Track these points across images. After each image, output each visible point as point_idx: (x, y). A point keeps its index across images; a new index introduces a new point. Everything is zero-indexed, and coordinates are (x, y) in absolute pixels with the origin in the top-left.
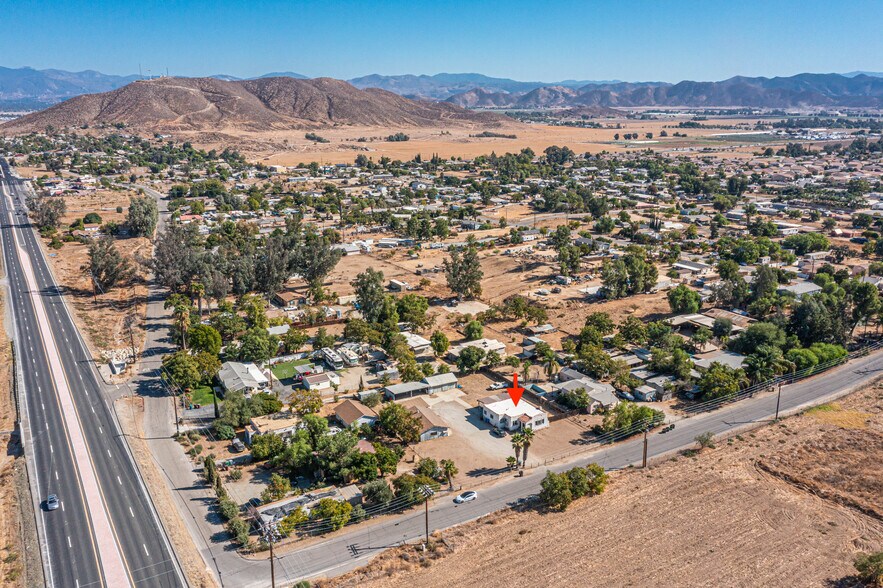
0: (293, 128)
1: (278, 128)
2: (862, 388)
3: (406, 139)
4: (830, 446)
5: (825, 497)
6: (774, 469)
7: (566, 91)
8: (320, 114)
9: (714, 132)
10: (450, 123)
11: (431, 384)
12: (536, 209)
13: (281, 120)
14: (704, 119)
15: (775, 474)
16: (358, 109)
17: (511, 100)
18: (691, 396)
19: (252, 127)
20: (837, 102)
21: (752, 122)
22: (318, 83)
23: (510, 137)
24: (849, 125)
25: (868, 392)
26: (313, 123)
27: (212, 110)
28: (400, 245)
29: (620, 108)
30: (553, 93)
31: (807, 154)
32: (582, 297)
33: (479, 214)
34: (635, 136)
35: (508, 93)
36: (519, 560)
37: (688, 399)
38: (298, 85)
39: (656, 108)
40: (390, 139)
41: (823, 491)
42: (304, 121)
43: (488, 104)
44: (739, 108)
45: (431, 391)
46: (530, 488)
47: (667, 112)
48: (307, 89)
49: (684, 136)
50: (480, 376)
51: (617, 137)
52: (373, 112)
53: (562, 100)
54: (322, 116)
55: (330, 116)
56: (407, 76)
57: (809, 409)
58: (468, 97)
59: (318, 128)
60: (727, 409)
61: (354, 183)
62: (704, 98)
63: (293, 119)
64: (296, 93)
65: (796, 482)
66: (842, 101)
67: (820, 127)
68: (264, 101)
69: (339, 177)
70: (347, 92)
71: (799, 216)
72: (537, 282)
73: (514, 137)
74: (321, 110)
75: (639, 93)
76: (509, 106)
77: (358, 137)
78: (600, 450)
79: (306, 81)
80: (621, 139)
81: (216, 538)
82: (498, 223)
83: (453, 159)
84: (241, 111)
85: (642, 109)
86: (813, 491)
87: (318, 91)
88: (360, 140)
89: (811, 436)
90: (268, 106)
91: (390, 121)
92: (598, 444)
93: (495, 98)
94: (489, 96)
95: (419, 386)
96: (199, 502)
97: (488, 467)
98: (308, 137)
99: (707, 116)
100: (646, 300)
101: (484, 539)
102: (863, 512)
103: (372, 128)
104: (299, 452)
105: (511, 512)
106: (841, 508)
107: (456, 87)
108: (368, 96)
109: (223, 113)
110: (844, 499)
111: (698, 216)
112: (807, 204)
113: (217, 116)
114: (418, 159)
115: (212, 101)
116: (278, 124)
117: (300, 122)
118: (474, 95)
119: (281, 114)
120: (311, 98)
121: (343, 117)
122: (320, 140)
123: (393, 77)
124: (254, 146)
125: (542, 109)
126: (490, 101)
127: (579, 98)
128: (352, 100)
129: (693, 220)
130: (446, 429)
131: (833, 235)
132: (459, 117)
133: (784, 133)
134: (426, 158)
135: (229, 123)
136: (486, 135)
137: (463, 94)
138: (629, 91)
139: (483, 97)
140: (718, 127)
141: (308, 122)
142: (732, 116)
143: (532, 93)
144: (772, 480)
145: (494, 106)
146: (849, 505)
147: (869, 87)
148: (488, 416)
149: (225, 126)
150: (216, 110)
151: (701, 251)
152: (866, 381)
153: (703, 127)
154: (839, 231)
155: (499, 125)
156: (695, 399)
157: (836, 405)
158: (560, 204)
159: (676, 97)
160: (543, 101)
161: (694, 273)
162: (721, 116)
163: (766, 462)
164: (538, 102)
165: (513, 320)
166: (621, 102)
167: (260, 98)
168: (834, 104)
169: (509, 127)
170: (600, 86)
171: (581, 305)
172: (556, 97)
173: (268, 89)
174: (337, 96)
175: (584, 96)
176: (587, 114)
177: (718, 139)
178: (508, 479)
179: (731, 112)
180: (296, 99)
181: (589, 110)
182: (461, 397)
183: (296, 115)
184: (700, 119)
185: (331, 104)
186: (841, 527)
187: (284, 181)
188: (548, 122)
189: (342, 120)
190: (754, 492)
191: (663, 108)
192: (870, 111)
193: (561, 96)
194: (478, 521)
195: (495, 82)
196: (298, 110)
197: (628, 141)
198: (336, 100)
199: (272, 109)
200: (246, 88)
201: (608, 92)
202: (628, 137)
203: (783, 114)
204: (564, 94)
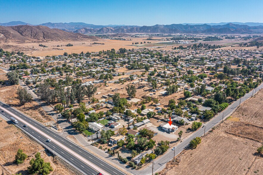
0: (33, 42)
1: (28, 42)
2: (234, 112)
3: (72, 45)
4: (236, 126)
5: (242, 137)
6: (229, 133)
7: (111, 28)
8: (41, 37)
9: (157, 41)
10: (82, 40)
11: (145, 122)
12: (128, 69)
13: (28, 39)
14: (152, 37)
15: (230, 134)
16: (53, 36)
17: (95, 31)
18: (203, 118)
19: (19, 42)
20: (183, 32)
21: (165, 38)
22: (38, 27)
23: (102, 44)
24: (189, 39)
25: (236, 113)
26: (39, 41)
27: (3, 36)
28: (100, 82)
29: (127, 34)
30: (108, 29)
31: (184, 49)
32: (161, 95)
33: (115, 71)
34: (138, 43)
35: (93, 28)
36: (195, 160)
37: (202, 119)
38: (32, 28)
39: (137, 33)
40: (67, 46)
41: (241, 136)
42: (36, 40)
43: (88, 32)
44: (159, 33)
45: (145, 124)
46: (185, 144)
47: (141, 35)
48: (35, 29)
49: (150, 43)
50: (152, 119)
51: (133, 44)
52: (58, 37)
53: (110, 31)
54: (41, 38)
55: (44, 38)
56: (60, 23)
57: (227, 118)
58: (82, 30)
59: (41, 42)
60: (211, 120)
61: (69, 62)
62: (150, 31)
63: (32, 39)
64: (31, 31)
65: (235, 135)
66: (184, 32)
67: (182, 40)
68: (20, 33)
69: (63, 60)
70: (48, 30)
71: (194, 68)
72: (148, 92)
73: (104, 44)
74: (41, 36)
75: (132, 29)
76: (95, 33)
77: (57, 45)
78: (193, 134)
79: (34, 26)
80: (134, 44)
81: (127, 167)
82: (122, 73)
83: (92, 52)
84: (13, 37)
85: (134, 34)
86: (239, 136)
87: (39, 30)
88: (57, 46)
89: (231, 124)
90: (22, 35)
91: (64, 40)
92: (191, 132)
93: (91, 31)
94: (89, 30)
95: (143, 123)
96: (114, 160)
97: (173, 141)
98: (40, 45)
99: (153, 36)
100: (177, 94)
101: (185, 157)
102: (250, 139)
103: (59, 42)
104: (133, 144)
105: (185, 150)
106: (246, 139)
107: (77, 27)
108: (55, 32)
109: (7, 37)
110: (246, 137)
111: (172, 69)
112: (193, 64)
113: (5, 38)
114: (82, 53)
115: (2, 34)
116: (27, 41)
117: (34, 40)
118: (84, 30)
119: (27, 37)
120: (37, 32)
121: (48, 38)
122: (44, 46)
123: (56, 23)
124: (25, 49)
125: (105, 34)
126: (89, 31)
127: (116, 31)
128: (51, 33)
129: (171, 70)
130: (157, 133)
131: (205, 73)
132: (84, 38)
133: (174, 42)
134: (85, 52)
135: (10, 41)
136: (95, 43)
137: (80, 29)
138: (129, 28)
139: (87, 30)
140: (157, 40)
141: (37, 40)
142: (158, 36)
143: (101, 29)
144: (230, 135)
145: (90, 33)
146: (247, 138)
147: (189, 28)
148: (164, 129)
149: (9, 42)
150: (4, 36)
151: (180, 79)
152: (234, 110)
153: (153, 40)
154: (206, 72)
155: (97, 40)
156: (204, 119)
157: (231, 116)
158: (135, 67)
159: (142, 30)
160: (105, 31)
161: (183, 86)
162: (156, 36)
163: (227, 131)
164: (103, 32)
165: (148, 103)
166: (127, 32)
167: (19, 32)
168: (182, 33)
169: (100, 41)
170: (120, 27)
171: (163, 97)
172: (109, 30)
173: (21, 29)
174: (46, 32)
175: (117, 30)
176: (120, 36)
177: (159, 44)
178: (179, 143)
179: (158, 35)
180: (32, 32)
181: (120, 35)
182: (153, 125)
183: (32, 38)
184: (151, 37)
185: (44, 34)
186: (248, 143)
187: (46, 62)
188: (109, 38)
189: (48, 39)
190: (228, 138)
191: (140, 34)
192: (191, 34)
193: (110, 30)
194: (180, 153)
195: (89, 25)
196: (33, 36)
197: (136, 45)
198: (45, 33)
199: (24, 36)
200: (13, 29)
201: (123, 29)
202: (136, 43)
203: (171, 36)
204: (111, 29)
